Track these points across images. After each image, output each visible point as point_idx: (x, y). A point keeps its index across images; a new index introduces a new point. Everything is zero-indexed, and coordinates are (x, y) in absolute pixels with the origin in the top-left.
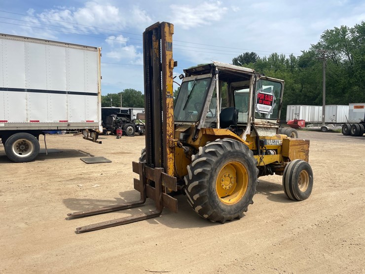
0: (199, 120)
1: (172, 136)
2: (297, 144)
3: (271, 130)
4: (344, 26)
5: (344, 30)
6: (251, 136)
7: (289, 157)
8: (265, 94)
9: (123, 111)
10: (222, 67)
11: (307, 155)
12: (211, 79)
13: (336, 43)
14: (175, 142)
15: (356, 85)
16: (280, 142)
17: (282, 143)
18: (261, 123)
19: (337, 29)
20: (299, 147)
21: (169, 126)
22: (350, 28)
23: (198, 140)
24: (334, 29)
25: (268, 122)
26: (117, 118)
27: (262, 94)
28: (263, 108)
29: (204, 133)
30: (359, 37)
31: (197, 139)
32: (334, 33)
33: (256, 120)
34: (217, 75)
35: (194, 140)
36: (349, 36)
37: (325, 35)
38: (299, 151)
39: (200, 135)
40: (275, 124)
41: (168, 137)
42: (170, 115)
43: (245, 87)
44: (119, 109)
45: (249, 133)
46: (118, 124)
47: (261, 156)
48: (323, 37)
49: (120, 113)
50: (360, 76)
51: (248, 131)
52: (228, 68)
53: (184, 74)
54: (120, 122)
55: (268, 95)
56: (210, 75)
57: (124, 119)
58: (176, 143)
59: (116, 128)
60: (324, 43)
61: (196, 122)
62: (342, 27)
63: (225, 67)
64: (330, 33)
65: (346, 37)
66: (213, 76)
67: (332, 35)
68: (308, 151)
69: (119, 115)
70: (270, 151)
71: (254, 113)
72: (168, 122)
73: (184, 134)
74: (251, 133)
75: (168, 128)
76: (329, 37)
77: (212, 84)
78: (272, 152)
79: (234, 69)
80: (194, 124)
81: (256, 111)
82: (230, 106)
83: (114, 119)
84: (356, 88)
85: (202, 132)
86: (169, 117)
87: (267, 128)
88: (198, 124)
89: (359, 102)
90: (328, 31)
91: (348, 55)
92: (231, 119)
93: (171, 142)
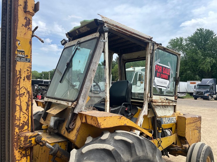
0: (77, 100)
1: (26, 127)
2: (192, 121)
3: (169, 108)
4: (181, 37)
5: (181, 39)
6: (148, 117)
7: (186, 137)
8: (163, 67)
9: (45, 82)
10: (113, 25)
11: (200, 132)
12: (98, 39)
13: (177, 46)
14: (31, 137)
15: (189, 70)
16: (175, 120)
17: (177, 121)
18: (160, 101)
19: (177, 38)
20: (193, 124)
21: (21, 109)
22: (185, 38)
23: (75, 132)
24: (176, 38)
25: (167, 99)
26: (38, 87)
27: (160, 66)
28: (162, 82)
29: (84, 121)
30: (189, 44)
31: (73, 129)
32: (176, 41)
33: (155, 98)
34: (106, 34)
35: (69, 130)
36: (184, 43)
37: (171, 42)
38: (194, 129)
39: (78, 123)
40: (173, 101)
41: (17, 130)
42: (23, 91)
43: (138, 58)
44: (43, 81)
45: (146, 113)
46: (39, 91)
47: (158, 139)
48: (170, 43)
49: (43, 84)
50: (191, 65)
51: (145, 111)
52: (121, 28)
53: (67, 39)
54: (40, 90)
55: (165, 67)
56: (97, 35)
57: (43, 87)
58: (33, 139)
59: (37, 94)
60: (170, 46)
61: (73, 102)
62: (180, 38)
63: (117, 26)
64: (174, 41)
65: (182, 43)
66: (100, 35)
67: (175, 42)
68: (200, 127)
69: (40, 85)
70: (167, 131)
71: (152, 89)
72: (18, 102)
73: (56, 118)
74: (148, 113)
75: (17, 114)
76: (173, 43)
77: (99, 46)
78: (168, 132)
79: (129, 32)
80: (70, 104)
81: (154, 86)
82: (121, 79)
83: (36, 88)
84: (189, 72)
85: (81, 119)
86: (21, 95)
87: (165, 106)
88: (76, 106)
89: (194, 80)
90: (172, 40)
91: (183, 53)
92: (124, 94)
93: (22, 139)
